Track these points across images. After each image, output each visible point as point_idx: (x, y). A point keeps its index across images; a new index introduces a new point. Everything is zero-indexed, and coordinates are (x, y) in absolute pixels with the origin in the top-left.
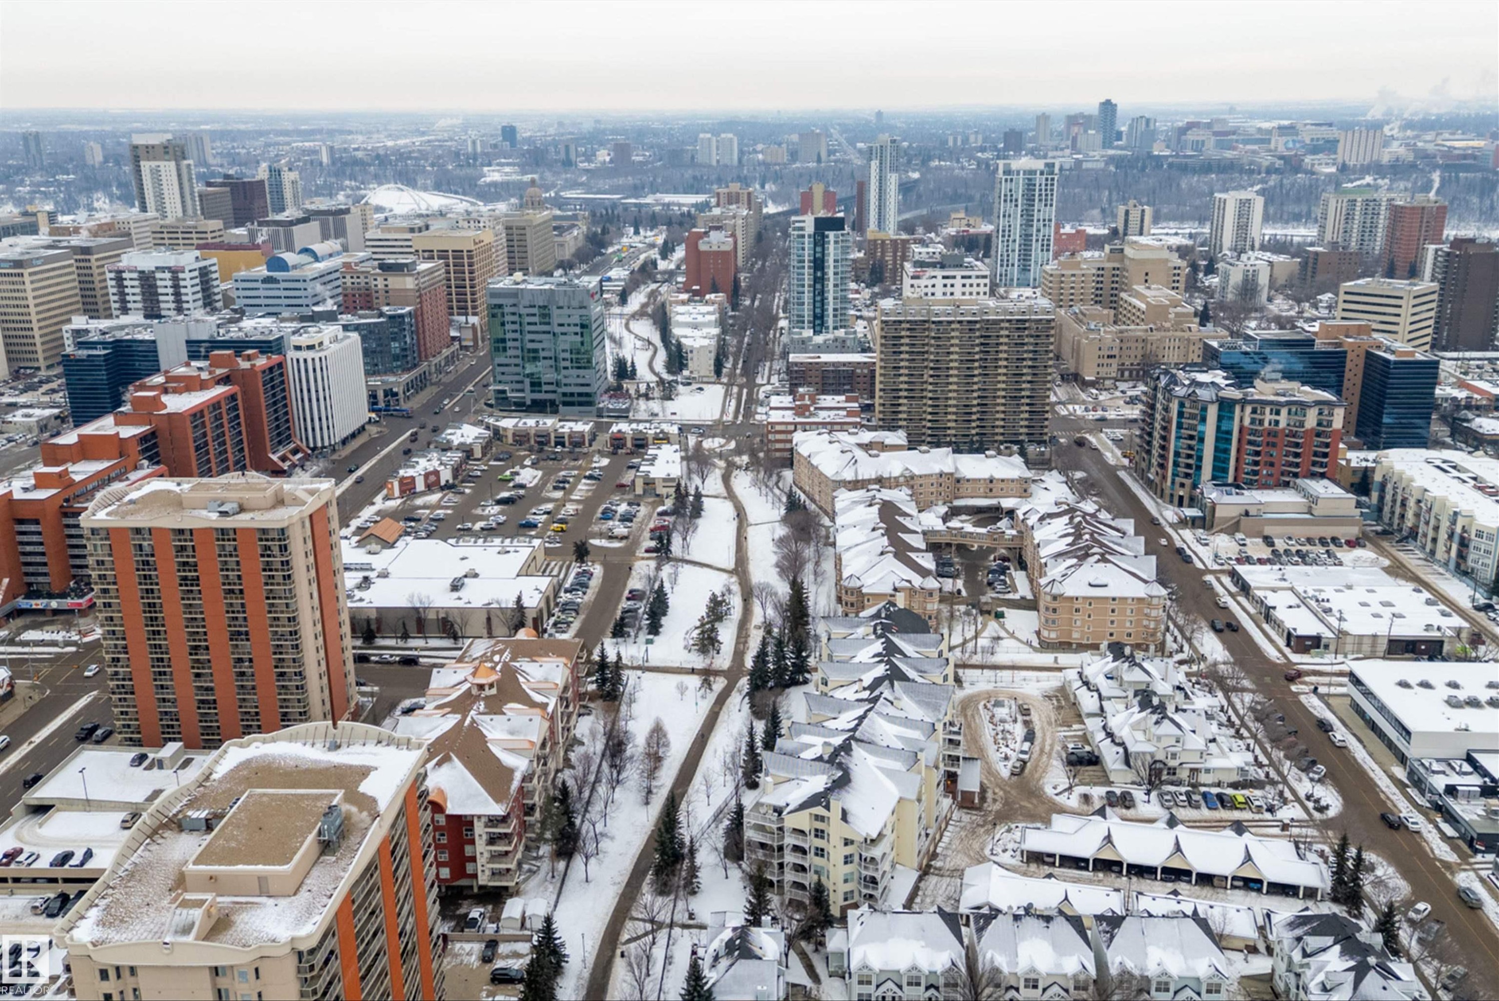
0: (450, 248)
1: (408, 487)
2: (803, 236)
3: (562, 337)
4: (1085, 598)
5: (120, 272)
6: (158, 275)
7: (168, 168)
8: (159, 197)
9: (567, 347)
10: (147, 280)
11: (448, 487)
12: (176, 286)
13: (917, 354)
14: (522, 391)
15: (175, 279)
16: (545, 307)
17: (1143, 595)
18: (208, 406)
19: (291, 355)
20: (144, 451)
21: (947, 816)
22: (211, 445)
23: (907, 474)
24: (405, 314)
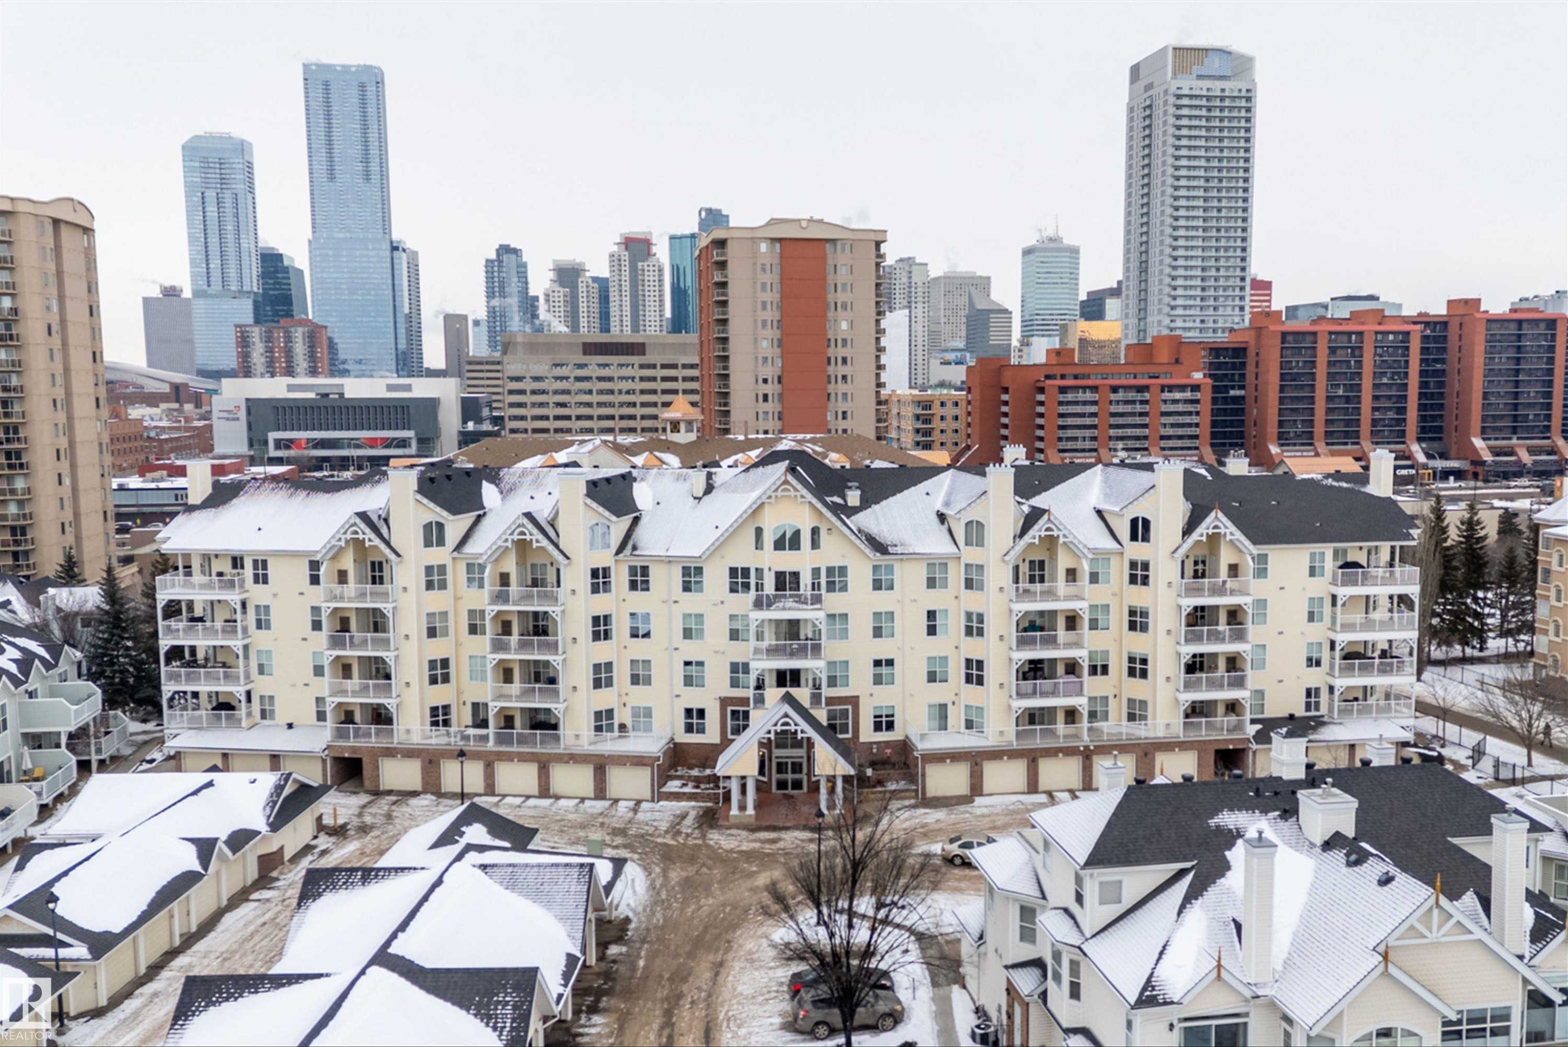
18: (1334, 334)
20: (1213, 367)
21: (601, 766)
22: (1321, 382)
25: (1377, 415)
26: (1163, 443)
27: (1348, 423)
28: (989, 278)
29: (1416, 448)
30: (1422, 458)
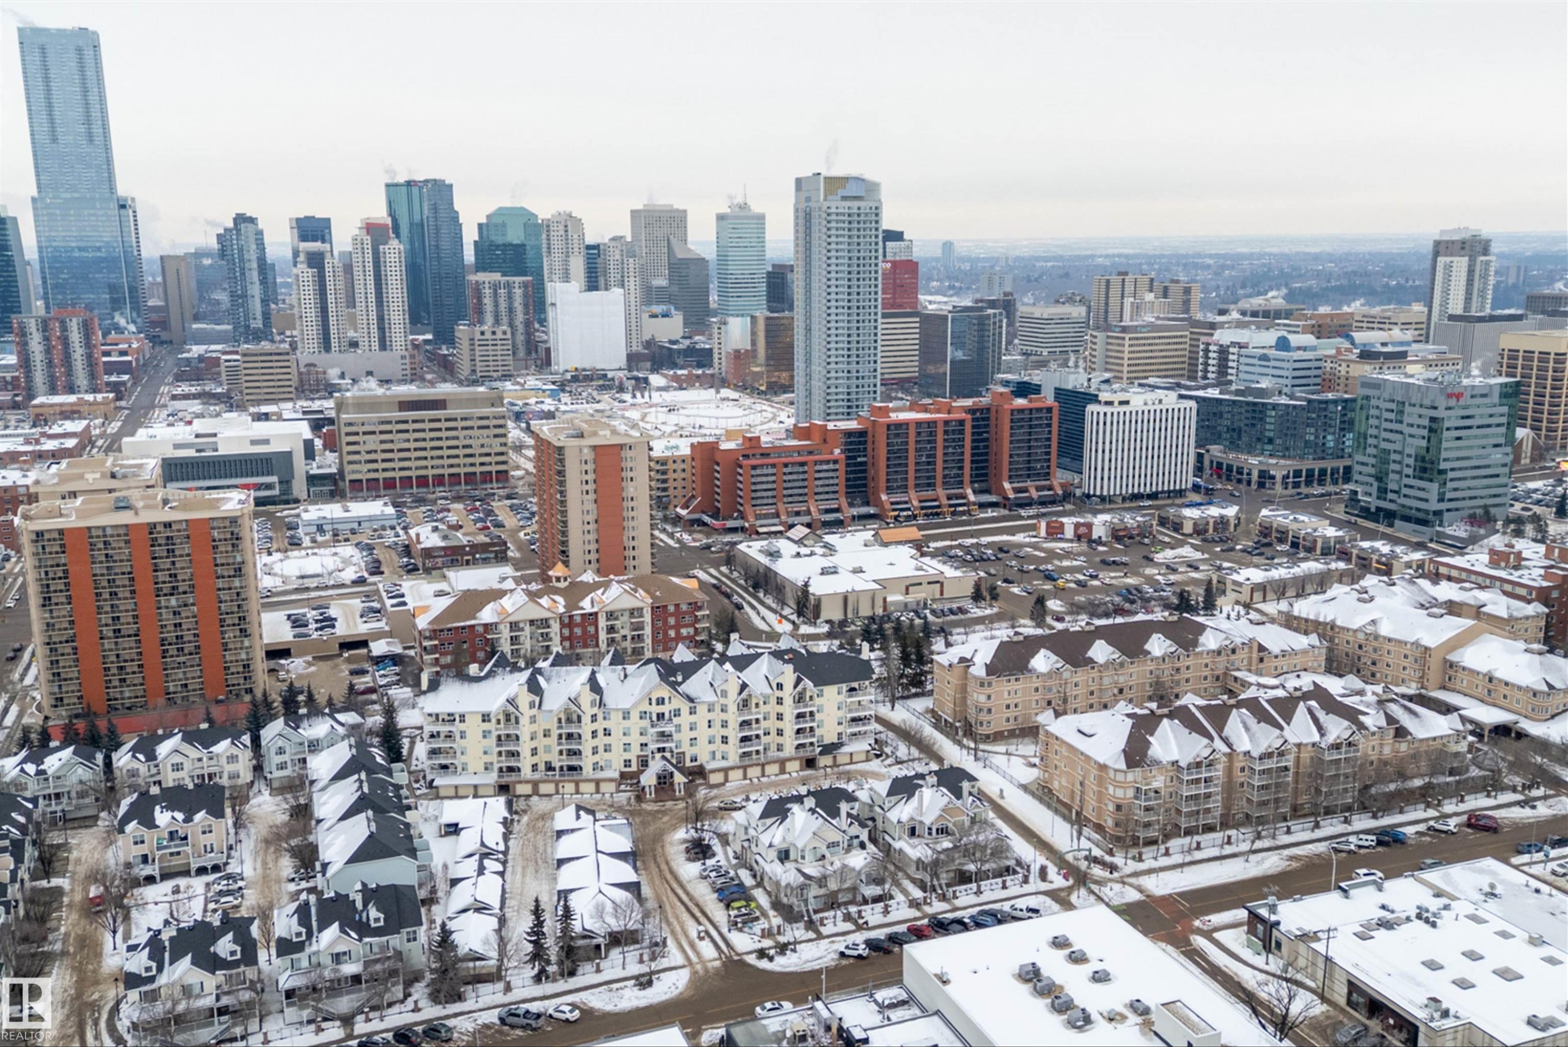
0: (1537, 349)
3: (1409, 440)
7: (1461, 264)
8: (1446, 291)
9: (1413, 452)
11: (1096, 542)
14: (1370, 495)
16: (1401, 403)
17: (1102, 762)
18: (919, 423)
19: (1091, 408)
20: (847, 444)
21: (598, 783)
22: (912, 454)
23: (1370, 629)
24: (1335, 402)
25: (947, 472)
26: (817, 497)
27: (929, 478)
28: (685, 211)
29: (969, 491)
30: (972, 498)
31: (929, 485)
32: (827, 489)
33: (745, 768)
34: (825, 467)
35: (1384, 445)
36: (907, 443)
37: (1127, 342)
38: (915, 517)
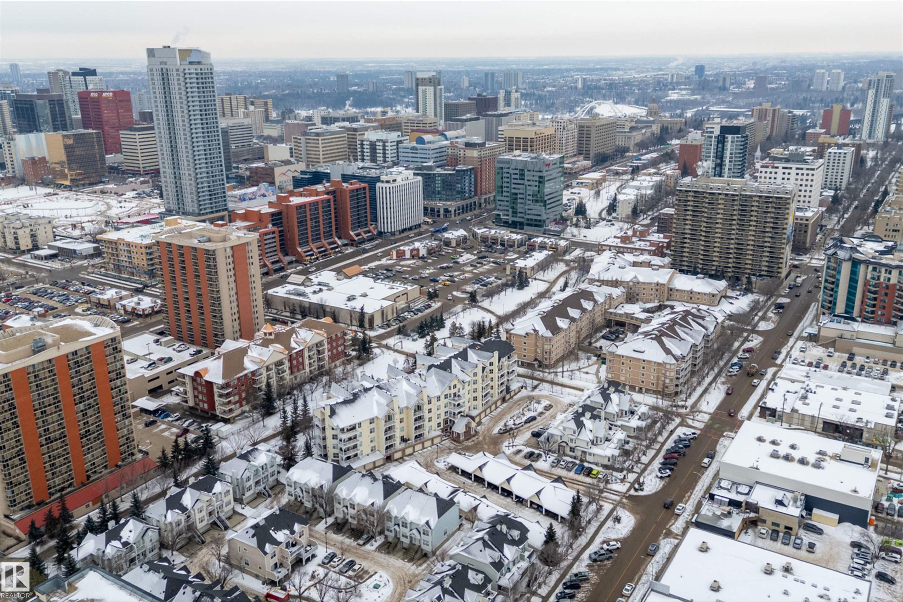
0: (522, 136)
1: (401, 255)
2: (711, 137)
3: (528, 188)
4: (627, 357)
5: (363, 141)
6: (378, 144)
7: (430, 90)
8: (425, 104)
9: (531, 193)
10: (373, 146)
11: (423, 258)
12: (384, 149)
13: (696, 212)
14: (508, 215)
15: (384, 146)
16: (523, 170)
17: (661, 361)
18: (310, 204)
19: (378, 185)
20: (273, 220)
21: (432, 439)
22: (309, 222)
23: (635, 280)
24: (467, 170)
25: (325, 230)
26: (267, 255)
27: (318, 235)
29: (336, 239)
30: (339, 242)
31: (317, 239)
32: (271, 250)
33: (485, 411)
34: (269, 237)
35: (514, 191)
36: (306, 216)
37: (320, 142)
38: (317, 258)
